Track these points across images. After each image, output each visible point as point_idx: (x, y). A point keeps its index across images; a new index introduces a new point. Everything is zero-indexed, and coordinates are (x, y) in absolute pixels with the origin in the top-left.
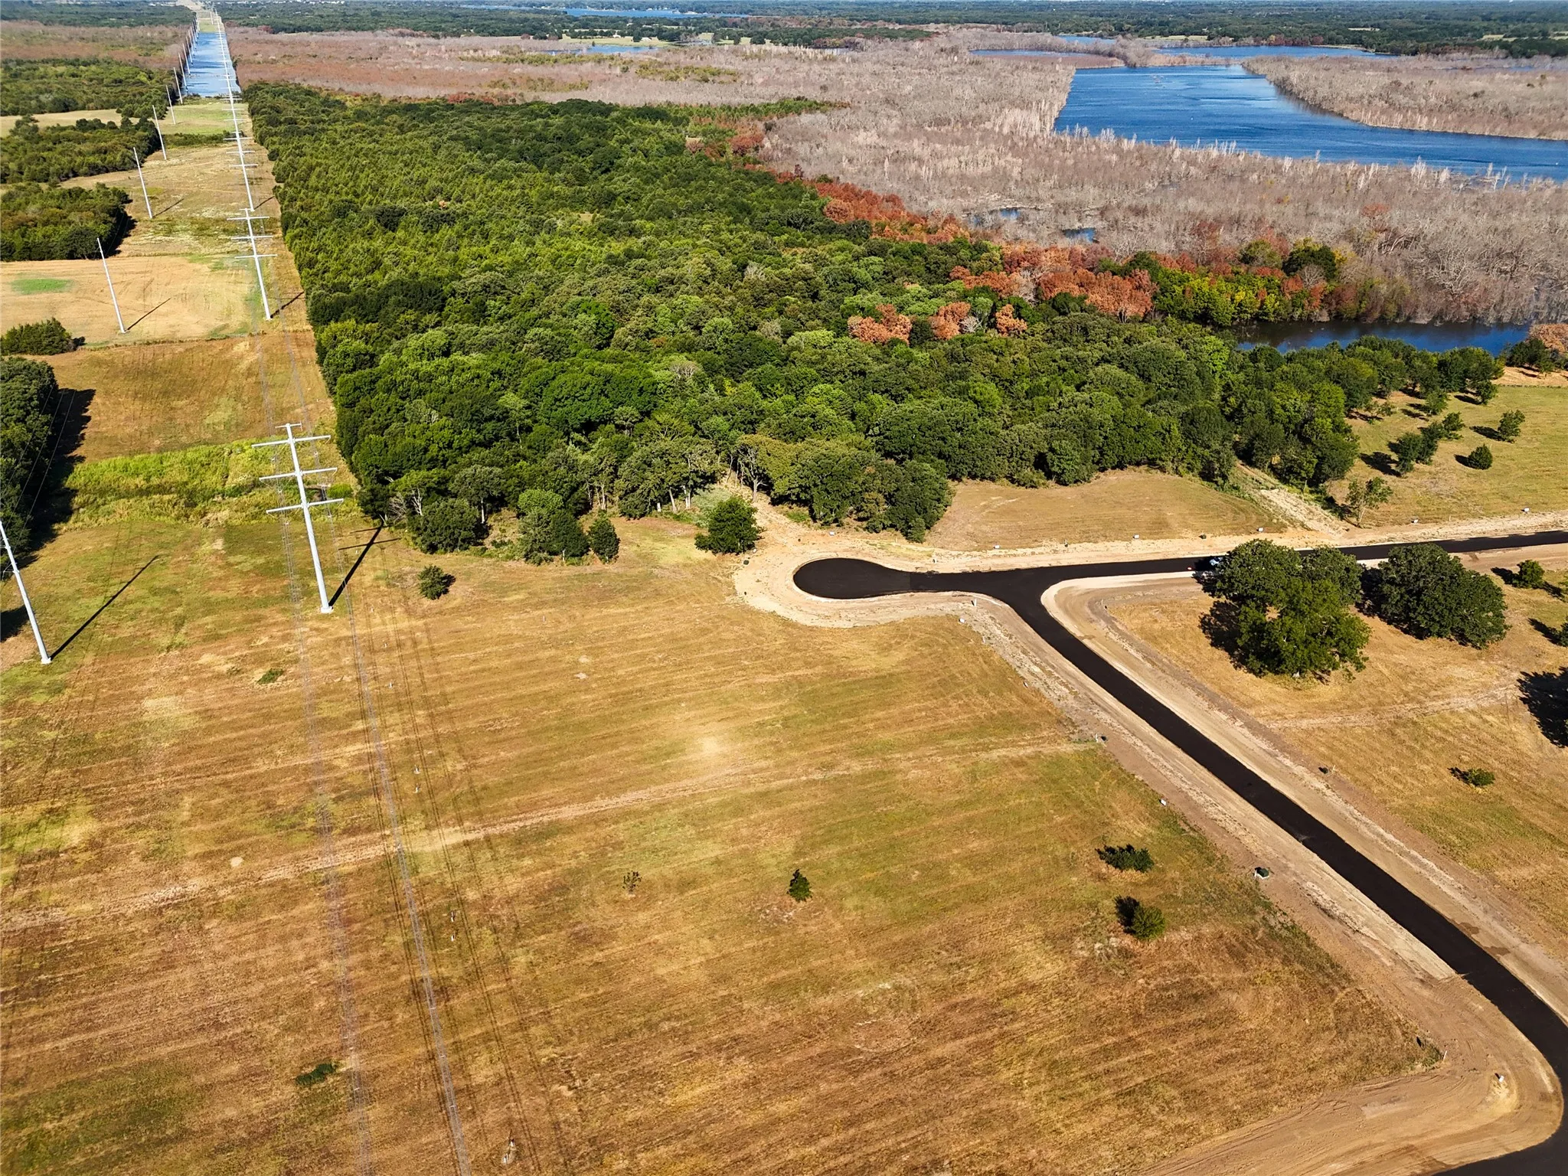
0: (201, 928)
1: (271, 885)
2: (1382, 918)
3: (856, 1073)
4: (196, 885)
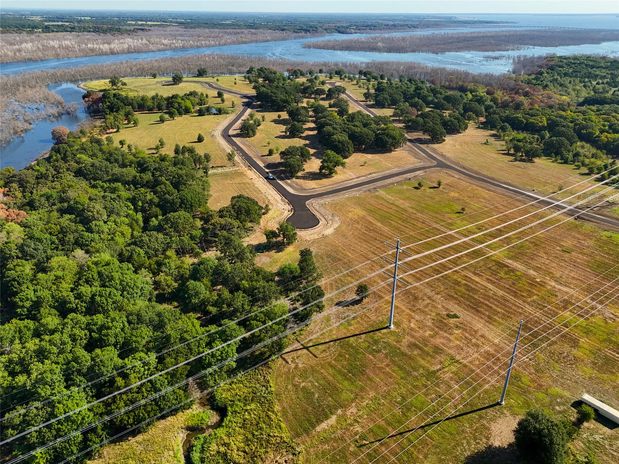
0: (560, 277)
1: (537, 272)
4: (552, 283)
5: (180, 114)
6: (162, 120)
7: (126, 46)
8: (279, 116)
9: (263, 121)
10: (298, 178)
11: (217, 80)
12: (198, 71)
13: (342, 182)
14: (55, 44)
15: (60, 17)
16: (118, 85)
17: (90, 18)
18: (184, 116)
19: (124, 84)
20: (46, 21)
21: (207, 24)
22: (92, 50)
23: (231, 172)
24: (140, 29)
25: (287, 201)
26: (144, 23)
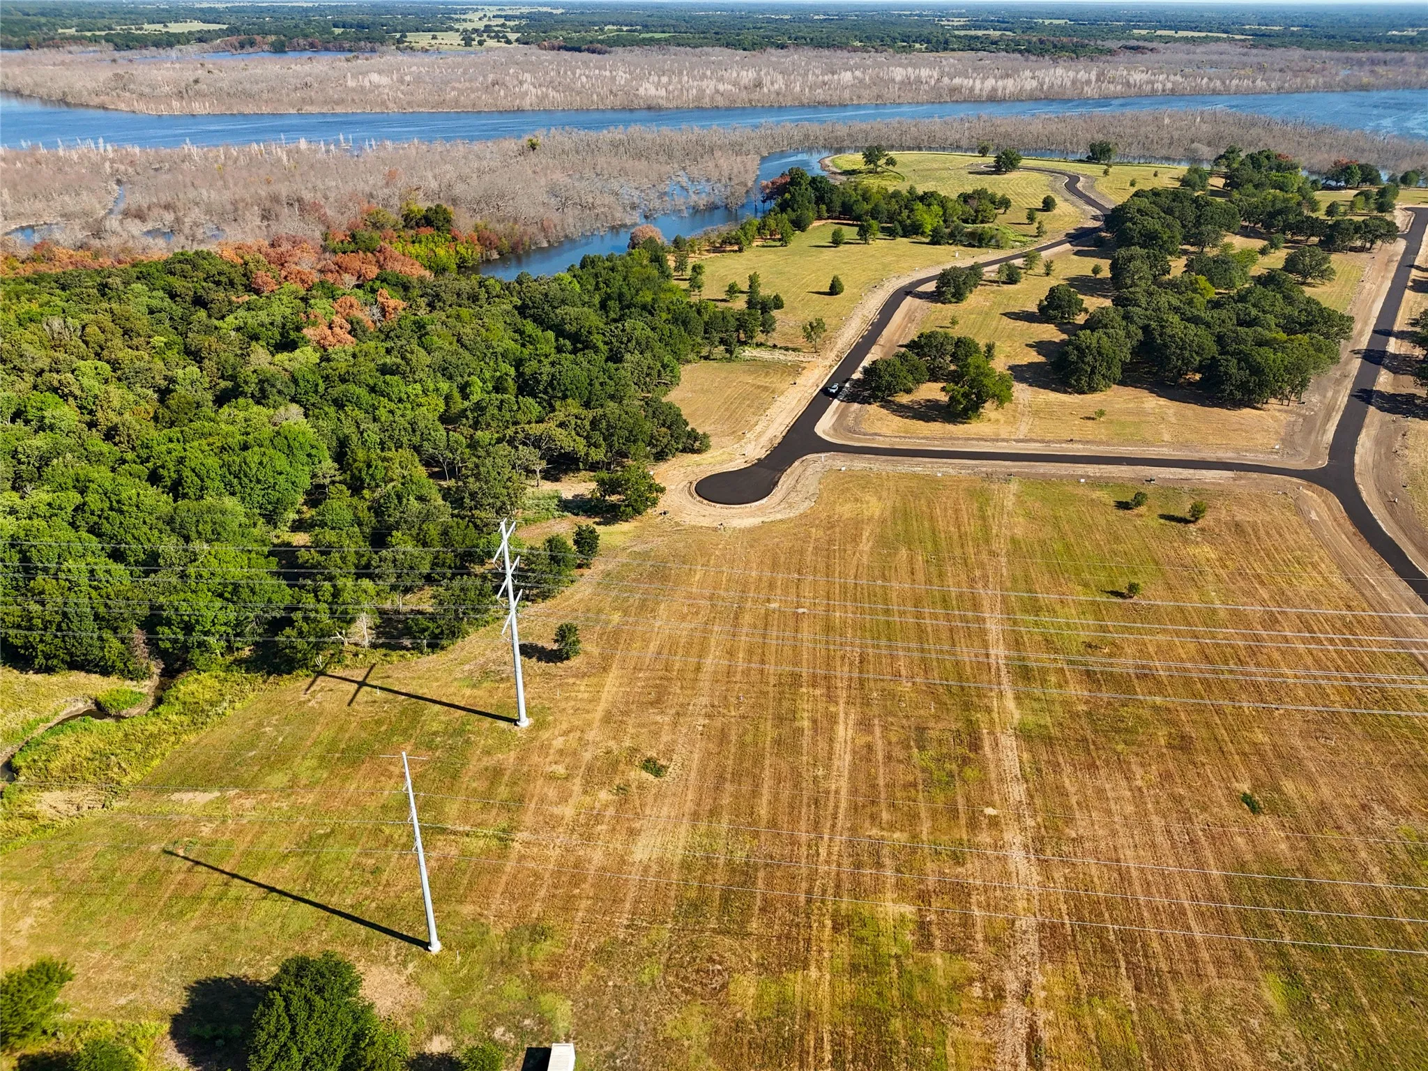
0: (1073, 840)
1: (1032, 797)
2: (1192, 471)
3: (1278, 622)
4: (1013, 836)
5: (891, 233)
6: (837, 241)
7: (1030, 84)
8: (1096, 270)
9: (1048, 274)
10: (887, 404)
11: (1106, 173)
12: (1092, 147)
13: (969, 439)
14: (899, 73)
15: (1004, 20)
16: (880, 163)
17: (1062, 22)
18: (899, 239)
19: (891, 162)
20: (964, 27)
21: (1334, 37)
22: (953, 90)
23: (779, 362)
24: (1132, 48)
25: (779, 440)
26: (1172, 33)
